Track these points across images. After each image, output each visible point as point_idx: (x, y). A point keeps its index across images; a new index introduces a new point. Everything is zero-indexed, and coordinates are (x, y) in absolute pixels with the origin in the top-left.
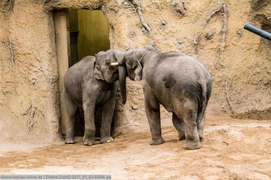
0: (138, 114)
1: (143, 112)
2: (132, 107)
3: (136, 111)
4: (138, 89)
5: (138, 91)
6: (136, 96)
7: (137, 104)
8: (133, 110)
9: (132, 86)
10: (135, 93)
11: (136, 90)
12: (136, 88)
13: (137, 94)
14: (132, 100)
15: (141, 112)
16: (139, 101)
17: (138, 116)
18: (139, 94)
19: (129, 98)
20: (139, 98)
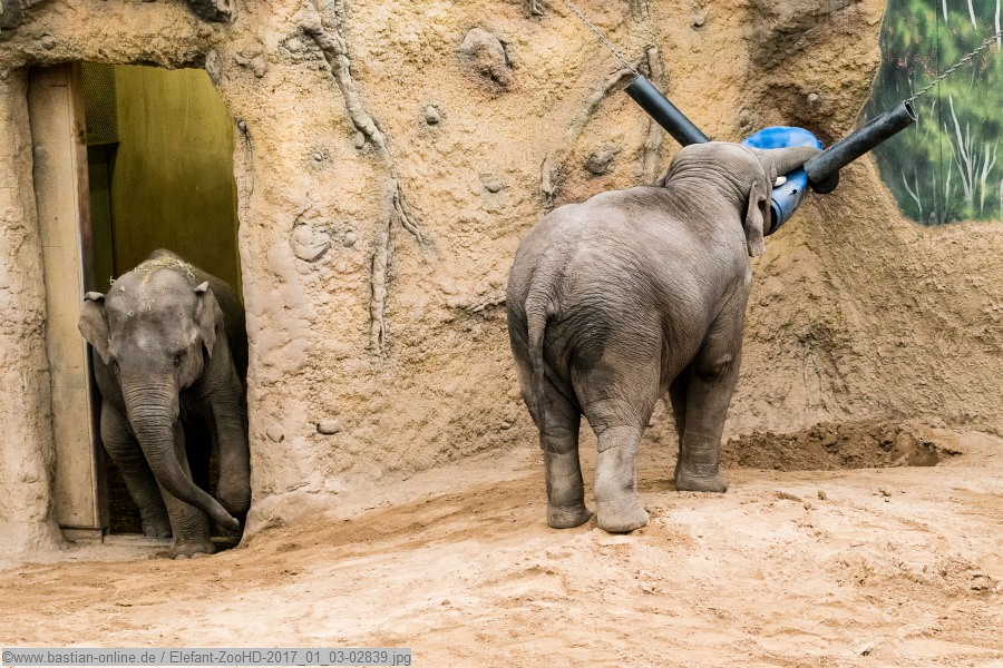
0: (339, 451)
1: (356, 442)
2: (318, 425)
3: (333, 439)
4: (338, 359)
5: (338, 366)
6: (333, 386)
7: (335, 414)
8: (323, 436)
9: (319, 346)
10: (327, 372)
11: (334, 363)
12: (332, 355)
13: (335, 377)
14: (317, 400)
15: (349, 442)
16: (343, 402)
17: (339, 457)
18: (344, 376)
19: (305, 392)
20: (343, 392)
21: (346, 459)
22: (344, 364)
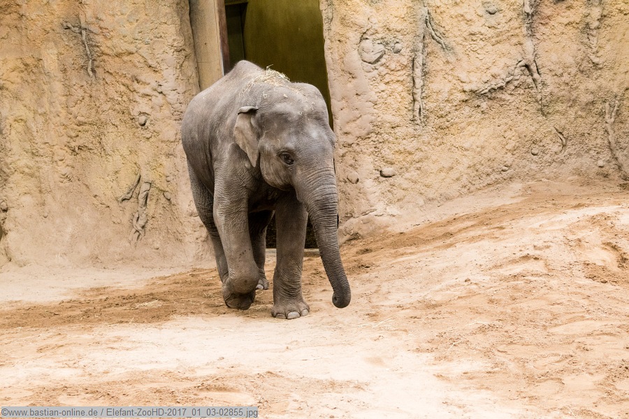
0: (395, 188)
1: (406, 182)
2: (381, 172)
3: (391, 180)
4: (392, 128)
5: (392, 132)
6: (390, 145)
7: (392, 164)
8: (384, 179)
9: (379, 119)
10: (386, 136)
11: (390, 130)
12: (388, 125)
13: (391, 139)
14: (380, 155)
15: (401, 182)
16: (397, 156)
17: (395, 192)
18: (396, 139)
19: (371, 150)
20: (397, 149)
21: (400, 193)
22: (396, 131)
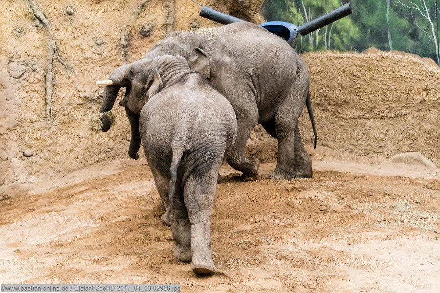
0: (33, 164)
1: (41, 160)
2: (23, 153)
3: (31, 158)
4: (31, 122)
5: (31, 125)
6: (30, 134)
7: (31, 147)
8: (26, 158)
9: (22, 117)
10: (27, 128)
11: (29, 124)
12: (28, 120)
13: (30, 131)
14: (23, 141)
15: (38, 160)
16: (35, 142)
17: (33, 167)
18: (34, 130)
19: (17, 138)
20: (34, 137)
21: (37, 168)
22: (34, 125)
